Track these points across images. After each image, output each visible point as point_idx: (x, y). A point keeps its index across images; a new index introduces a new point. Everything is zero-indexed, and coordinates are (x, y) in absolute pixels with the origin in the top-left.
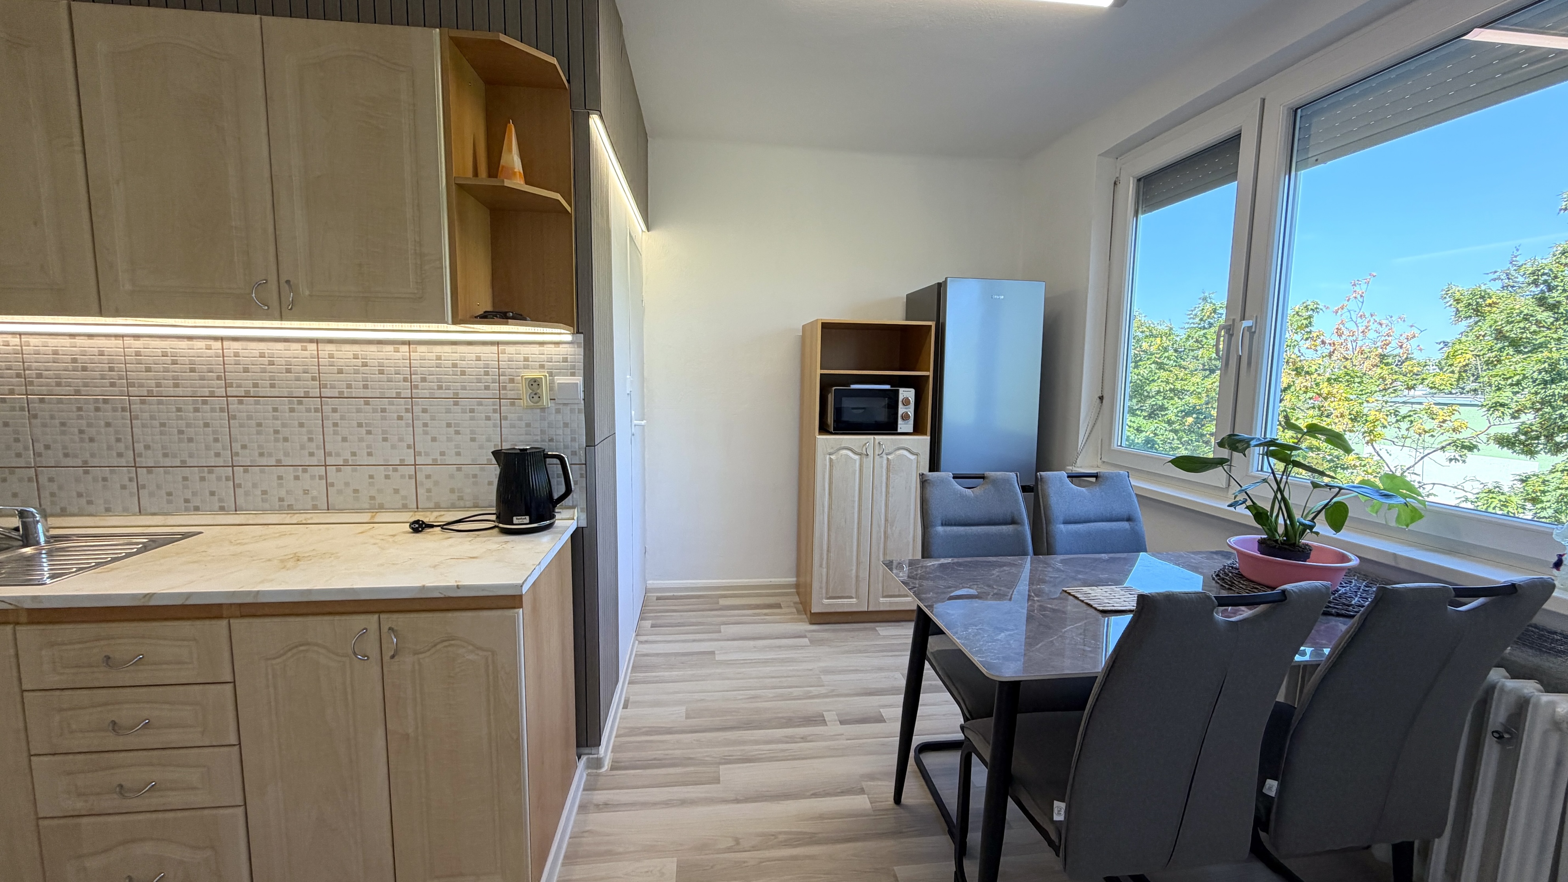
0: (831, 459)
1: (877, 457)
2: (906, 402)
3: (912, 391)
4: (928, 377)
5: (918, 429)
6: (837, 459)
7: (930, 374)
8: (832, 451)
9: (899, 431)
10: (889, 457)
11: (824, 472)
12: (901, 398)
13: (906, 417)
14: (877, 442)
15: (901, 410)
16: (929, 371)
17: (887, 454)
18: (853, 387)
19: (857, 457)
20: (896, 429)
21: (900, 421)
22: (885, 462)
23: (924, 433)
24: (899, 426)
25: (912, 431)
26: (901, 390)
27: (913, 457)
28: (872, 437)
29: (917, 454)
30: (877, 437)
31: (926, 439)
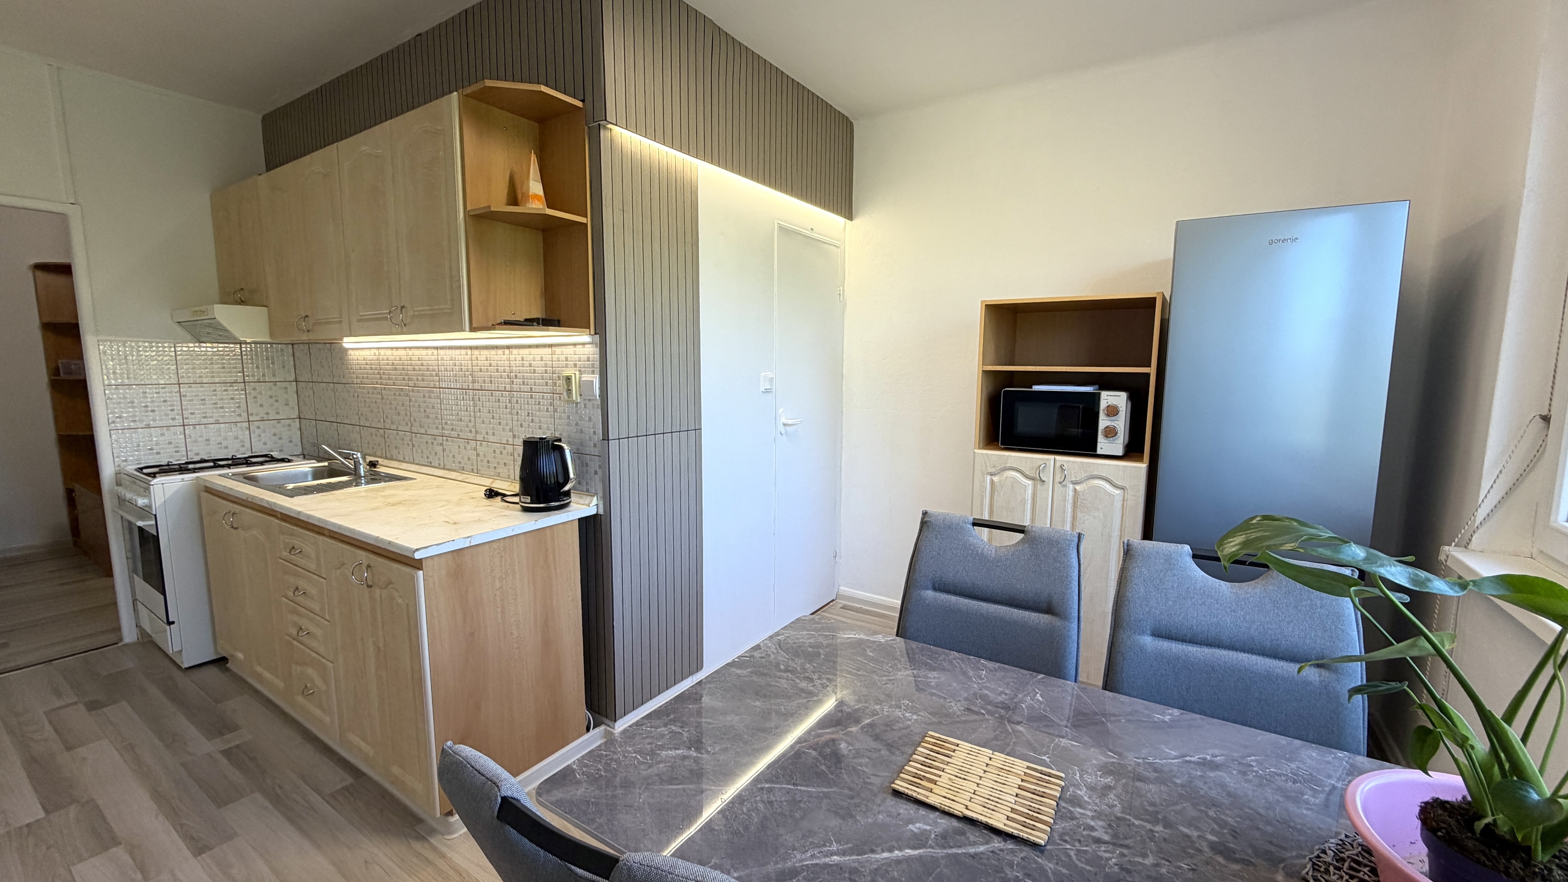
0: (992, 482)
1: (1057, 486)
2: (1113, 411)
3: (1123, 395)
4: (1148, 375)
5: (1132, 451)
6: (1000, 482)
7: (1152, 370)
8: (993, 470)
9: (1099, 452)
10: (1078, 487)
11: (982, 497)
12: (1103, 405)
13: (1111, 433)
14: (1058, 465)
15: (1104, 422)
16: (1150, 366)
17: (1074, 483)
18: (1036, 388)
19: (1030, 482)
20: (1095, 450)
21: (1101, 438)
22: (1071, 493)
23: (1140, 459)
24: (1099, 446)
25: (1120, 453)
26: (1104, 394)
27: (1118, 492)
28: (1051, 457)
29: (1122, 488)
30: (1059, 458)
31: (1141, 468)
